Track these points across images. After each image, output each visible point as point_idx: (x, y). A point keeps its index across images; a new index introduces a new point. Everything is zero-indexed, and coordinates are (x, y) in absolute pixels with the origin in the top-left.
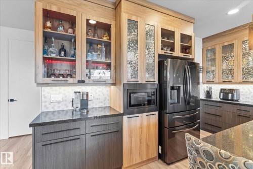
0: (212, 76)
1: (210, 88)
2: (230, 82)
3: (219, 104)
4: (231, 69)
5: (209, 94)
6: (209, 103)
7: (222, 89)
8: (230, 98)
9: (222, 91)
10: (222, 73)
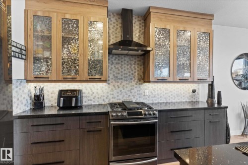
0: (44, 68)
1: (42, 90)
2: (73, 80)
3: (59, 120)
4: (75, 59)
5: (38, 101)
6: (41, 121)
7: (61, 92)
8: (74, 105)
9: (62, 93)
10: (63, 64)
